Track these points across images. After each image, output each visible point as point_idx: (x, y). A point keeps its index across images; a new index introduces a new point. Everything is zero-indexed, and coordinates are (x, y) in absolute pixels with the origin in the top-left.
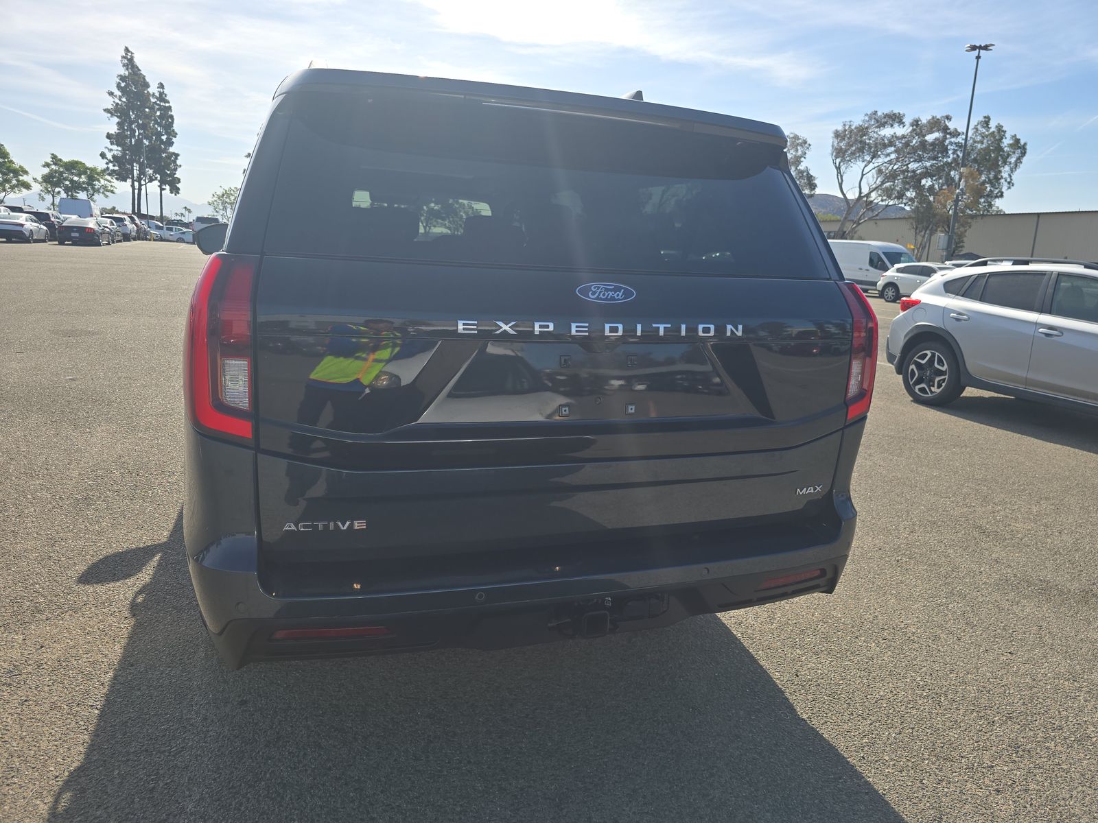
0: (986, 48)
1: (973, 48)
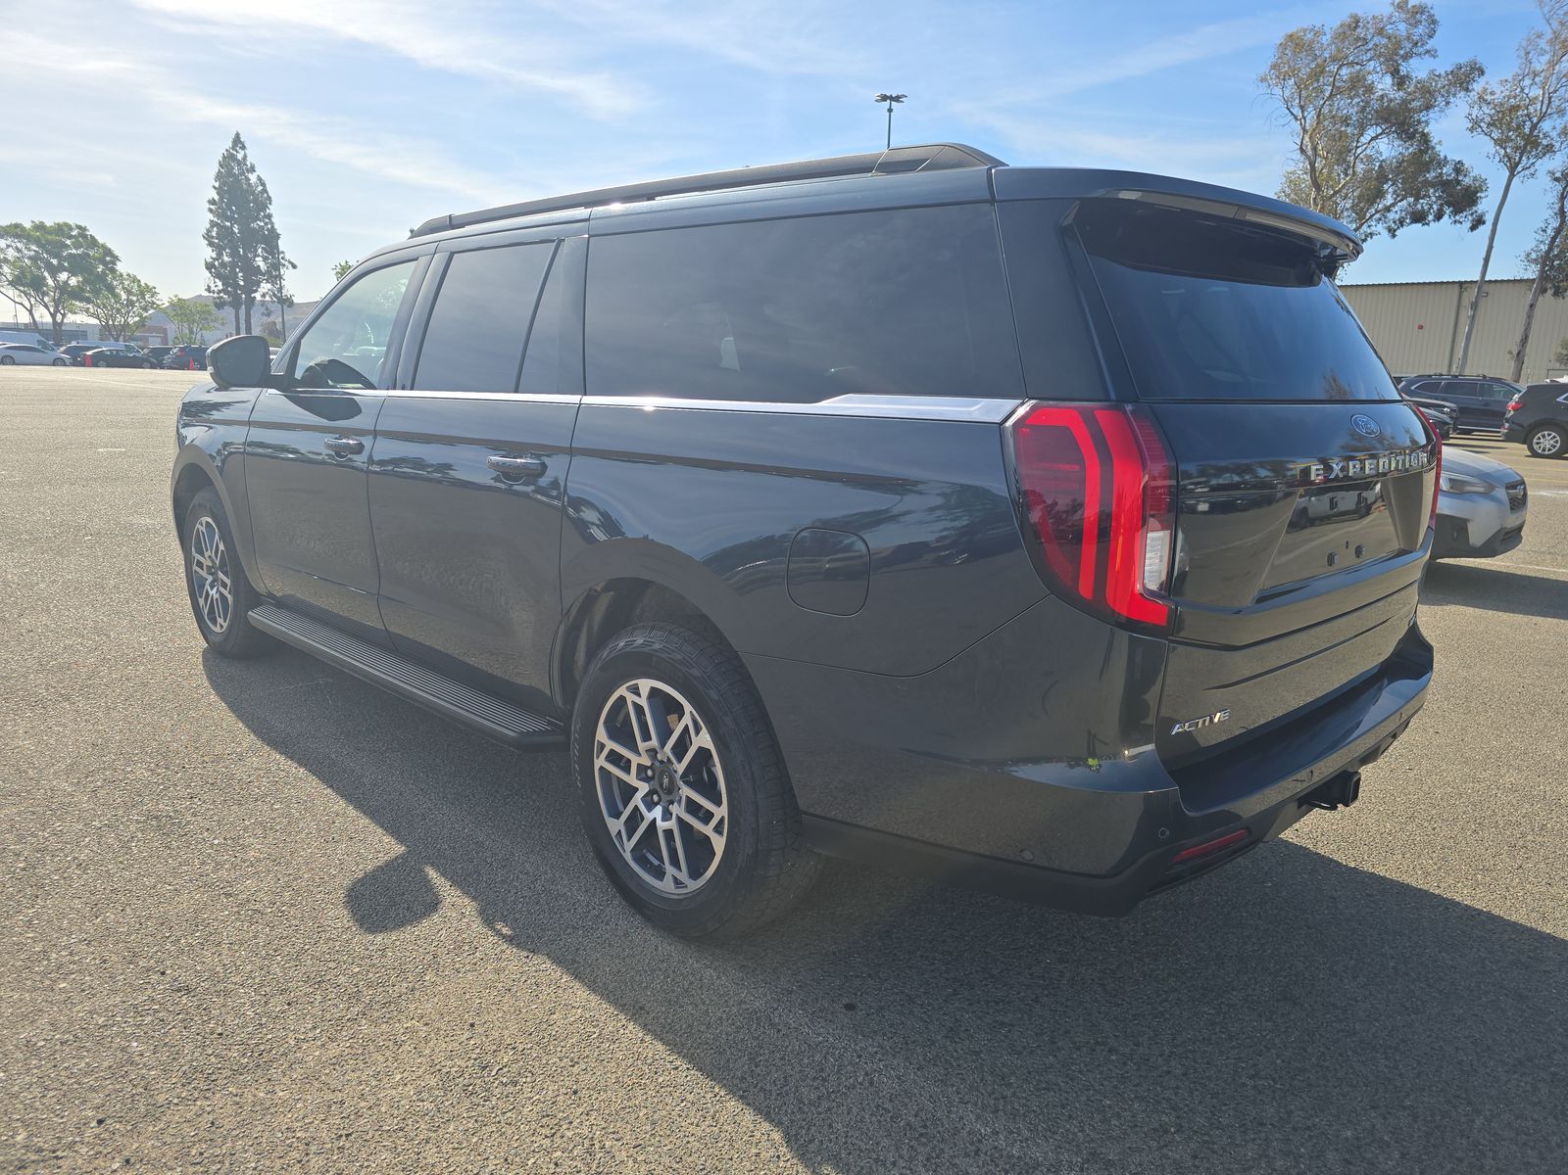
0: (897, 99)
1: (884, 98)
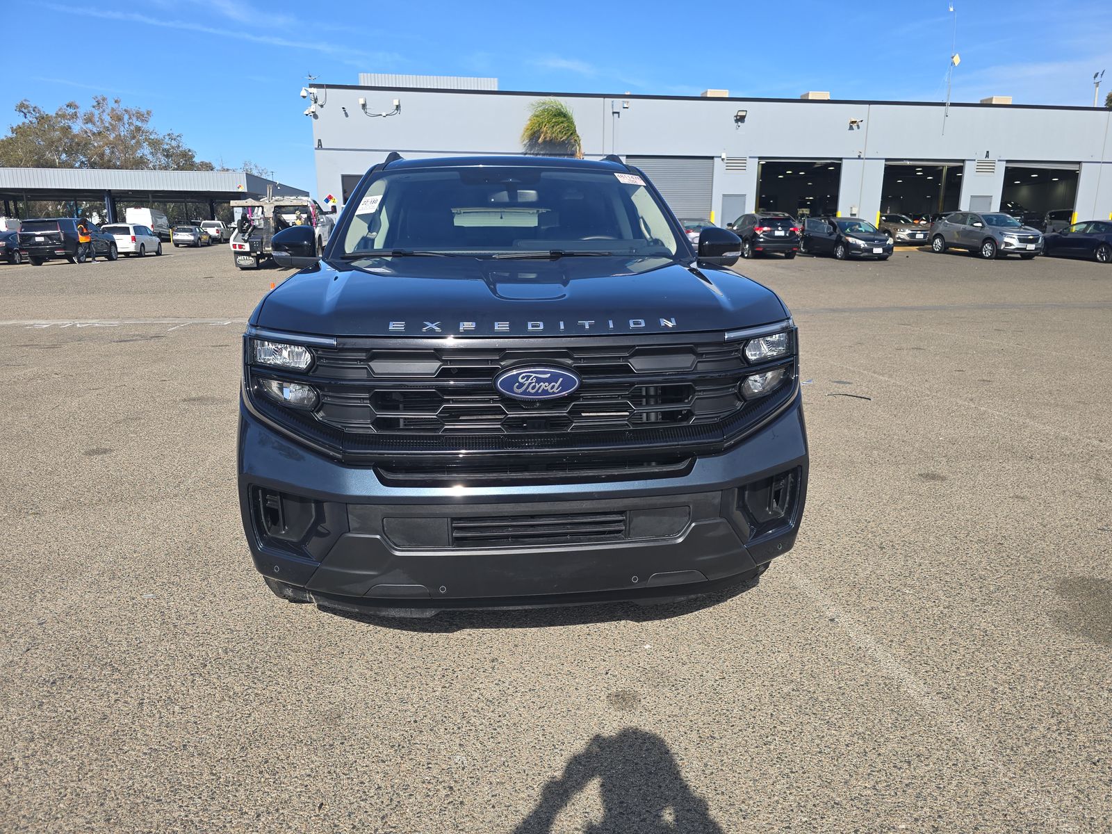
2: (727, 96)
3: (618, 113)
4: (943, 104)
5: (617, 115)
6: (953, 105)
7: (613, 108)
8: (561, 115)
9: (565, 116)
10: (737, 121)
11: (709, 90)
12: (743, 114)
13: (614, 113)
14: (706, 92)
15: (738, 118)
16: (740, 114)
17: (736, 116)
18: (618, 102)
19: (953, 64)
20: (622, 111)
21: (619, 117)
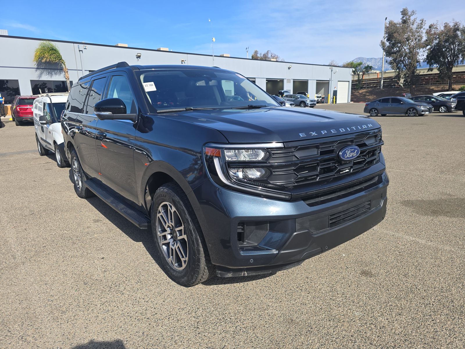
2: (127, 46)
3: (82, 51)
4: (212, 56)
5: (82, 52)
6: (215, 56)
7: (79, 48)
8: (53, 50)
9: (55, 50)
10: (137, 58)
11: (119, 44)
12: (140, 55)
13: (80, 51)
14: (118, 44)
15: (138, 56)
16: (138, 55)
17: (137, 56)
18: (82, 47)
19: (213, 41)
20: (84, 50)
21: (83, 53)
